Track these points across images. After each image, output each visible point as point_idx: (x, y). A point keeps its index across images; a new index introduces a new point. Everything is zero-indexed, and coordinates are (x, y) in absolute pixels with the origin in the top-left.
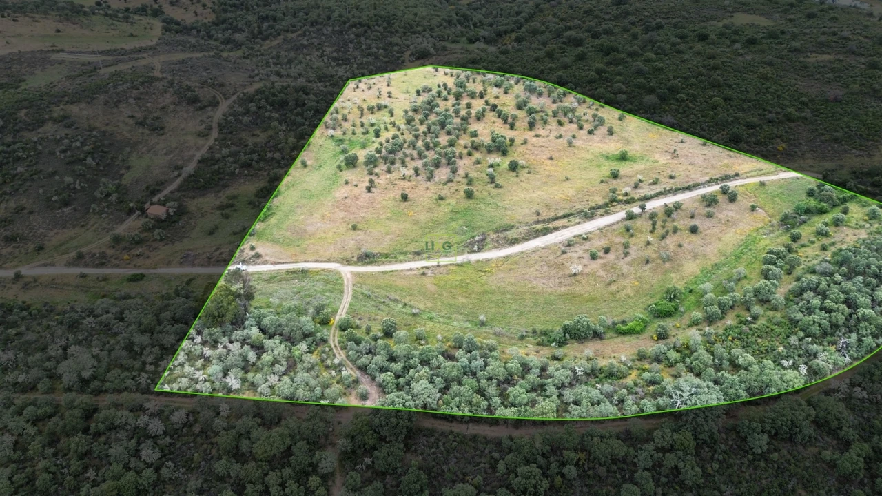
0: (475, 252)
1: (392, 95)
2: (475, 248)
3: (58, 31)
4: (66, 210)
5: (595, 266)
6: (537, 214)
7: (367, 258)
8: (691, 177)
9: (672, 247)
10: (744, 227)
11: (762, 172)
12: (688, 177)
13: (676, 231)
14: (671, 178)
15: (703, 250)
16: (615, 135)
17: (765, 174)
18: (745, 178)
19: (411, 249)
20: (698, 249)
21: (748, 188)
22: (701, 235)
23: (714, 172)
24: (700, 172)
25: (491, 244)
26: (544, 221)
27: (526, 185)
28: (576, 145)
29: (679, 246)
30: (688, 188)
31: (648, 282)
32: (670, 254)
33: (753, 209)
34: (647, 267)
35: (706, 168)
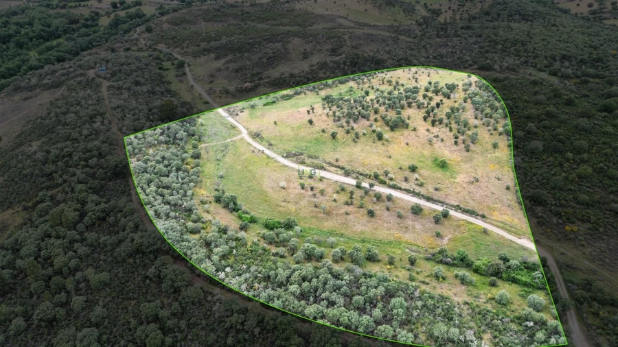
0: (283, 156)
2: (285, 155)
3: (366, 10)
4: (235, 74)
5: (297, 191)
6: (337, 160)
7: (256, 136)
8: (449, 197)
9: (342, 211)
10: (408, 237)
11: (510, 228)
12: (446, 196)
13: (361, 207)
14: (436, 189)
15: (355, 225)
16: (470, 153)
17: (509, 231)
18: (485, 222)
19: (272, 142)
20: (354, 222)
21: (470, 226)
22: (373, 219)
23: (472, 205)
24: (462, 199)
25: (294, 159)
26: (331, 164)
27: (368, 148)
28: (435, 145)
29: (347, 214)
30: (429, 199)
31: (298, 214)
32: (334, 212)
33: (438, 235)
34: (312, 208)
35: (473, 200)
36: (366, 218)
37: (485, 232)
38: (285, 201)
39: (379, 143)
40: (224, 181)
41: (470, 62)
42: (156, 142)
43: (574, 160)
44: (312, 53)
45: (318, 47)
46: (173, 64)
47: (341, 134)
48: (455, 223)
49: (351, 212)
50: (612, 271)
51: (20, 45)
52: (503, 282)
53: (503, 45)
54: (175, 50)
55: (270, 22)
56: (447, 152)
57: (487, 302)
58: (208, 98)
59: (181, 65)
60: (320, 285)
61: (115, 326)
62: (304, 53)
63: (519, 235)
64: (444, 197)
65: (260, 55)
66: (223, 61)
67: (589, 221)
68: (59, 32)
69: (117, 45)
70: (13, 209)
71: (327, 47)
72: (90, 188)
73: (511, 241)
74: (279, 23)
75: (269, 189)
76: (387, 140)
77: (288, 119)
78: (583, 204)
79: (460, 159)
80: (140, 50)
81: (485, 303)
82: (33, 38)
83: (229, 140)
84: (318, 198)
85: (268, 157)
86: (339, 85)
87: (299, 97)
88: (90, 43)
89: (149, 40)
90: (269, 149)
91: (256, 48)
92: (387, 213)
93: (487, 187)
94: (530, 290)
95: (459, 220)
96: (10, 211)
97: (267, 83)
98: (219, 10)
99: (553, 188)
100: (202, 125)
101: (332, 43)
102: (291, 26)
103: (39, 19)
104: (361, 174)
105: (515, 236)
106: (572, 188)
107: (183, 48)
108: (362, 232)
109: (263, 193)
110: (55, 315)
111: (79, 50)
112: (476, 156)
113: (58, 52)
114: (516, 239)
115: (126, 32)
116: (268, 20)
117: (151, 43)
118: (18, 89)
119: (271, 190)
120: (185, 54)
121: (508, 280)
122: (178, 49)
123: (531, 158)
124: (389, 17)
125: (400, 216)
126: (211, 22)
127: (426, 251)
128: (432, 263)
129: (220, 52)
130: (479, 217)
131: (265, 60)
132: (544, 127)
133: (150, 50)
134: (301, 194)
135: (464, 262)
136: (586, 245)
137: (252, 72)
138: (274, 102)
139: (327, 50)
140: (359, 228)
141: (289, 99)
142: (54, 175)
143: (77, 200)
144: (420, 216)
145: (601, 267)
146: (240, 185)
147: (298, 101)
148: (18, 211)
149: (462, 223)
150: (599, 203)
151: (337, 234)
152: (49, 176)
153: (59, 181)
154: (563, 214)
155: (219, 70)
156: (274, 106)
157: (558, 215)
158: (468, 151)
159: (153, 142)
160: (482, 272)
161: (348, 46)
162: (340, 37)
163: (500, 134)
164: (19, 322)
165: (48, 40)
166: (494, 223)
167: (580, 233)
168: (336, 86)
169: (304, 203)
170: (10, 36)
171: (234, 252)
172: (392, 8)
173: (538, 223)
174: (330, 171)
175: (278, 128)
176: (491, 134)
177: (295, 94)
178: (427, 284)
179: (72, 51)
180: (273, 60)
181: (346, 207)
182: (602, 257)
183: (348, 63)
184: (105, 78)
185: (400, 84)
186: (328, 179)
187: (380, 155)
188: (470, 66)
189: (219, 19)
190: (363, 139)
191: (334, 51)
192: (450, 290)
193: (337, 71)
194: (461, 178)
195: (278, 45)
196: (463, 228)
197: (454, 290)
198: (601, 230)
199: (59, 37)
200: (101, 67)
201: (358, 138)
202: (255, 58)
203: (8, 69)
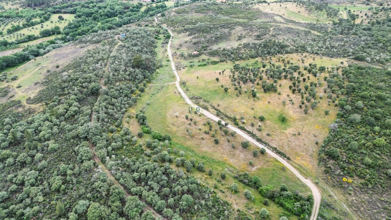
0: (189, 98)
1: (304, 62)
2: (191, 97)
3: (299, 12)
4: (193, 45)
5: (183, 120)
6: (218, 106)
7: (183, 84)
8: (274, 141)
9: (201, 137)
10: (232, 161)
11: (303, 170)
12: (272, 140)
13: (213, 136)
14: (268, 135)
15: (204, 147)
16: (307, 115)
17: (301, 172)
18: (288, 162)
19: (189, 89)
20: (204, 145)
21: (276, 163)
22: (216, 146)
23: (286, 150)
24: (281, 144)
25: (194, 101)
26: (214, 108)
27: (243, 101)
28: (287, 106)
29: (203, 139)
30: (259, 140)
31: (176, 134)
32: (196, 137)
33: (251, 164)
34: (185, 132)
35: (289, 146)
36: (213, 144)
37: (284, 169)
38: (173, 124)
39: (252, 99)
40: (149, 107)
41: (350, 54)
42: (124, 79)
43: (379, 133)
44: (245, 37)
45: (250, 33)
46: (164, 36)
47: (231, 90)
48: (267, 159)
49: (206, 138)
50: (361, 217)
51: (95, 19)
52: (274, 204)
53: (384, 44)
54: (170, 28)
55: (232, 16)
56: (292, 112)
57: (254, 214)
58: (171, 58)
59: (169, 37)
60: (152, 176)
61: (48, 173)
62: (239, 37)
63: (306, 176)
64: (270, 141)
65: (212, 35)
66: (191, 37)
67: (364, 178)
68: (117, 13)
69: (142, 23)
70: (42, 103)
71: (256, 34)
72: (77, 99)
73: (298, 179)
74: (237, 16)
75: (169, 116)
76: (258, 98)
77: (206, 76)
78: (366, 165)
79: (298, 117)
80: (153, 26)
81: (252, 214)
82: (102, 15)
83: (167, 84)
84: (192, 126)
85: (181, 97)
86: (250, 59)
87: (222, 63)
88: (129, 20)
89: (160, 21)
90: (185, 92)
91: (213, 31)
92: (227, 143)
93: (303, 140)
94: (289, 214)
95: (271, 157)
96: (40, 104)
97: (208, 53)
98: (206, 6)
99: (349, 150)
100: (158, 73)
101: (260, 32)
102: (243, 18)
103: (110, 5)
104: (227, 117)
105: (303, 176)
106: (365, 152)
107: (175, 27)
108: (205, 152)
109: (165, 118)
110: (26, 160)
111: (122, 23)
112: (310, 118)
113: (111, 24)
114: (303, 178)
115: (151, 16)
116: (232, 14)
117: (160, 23)
118: (81, 42)
119: (170, 117)
120: (173, 31)
121: (278, 203)
122: (172, 28)
123: (348, 126)
124: (314, 18)
125: (233, 147)
126: (199, 13)
127: (237, 172)
128: (236, 181)
129: (192, 31)
130: (285, 158)
131: (214, 39)
132: (371, 106)
133: (158, 27)
134: (184, 122)
135: (255, 185)
136: (353, 194)
137: (203, 45)
138: (205, 65)
139: (255, 36)
140: (205, 149)
141: (215, 64)
142: (66, 88)
143: (69, 104)
144: (246, 150)
145: (354, 212)
146: (155, 111)
147: (219, 66)
148: (43, 105)
149: (272, 159)
150: (380, 166)
151: (190, 150)
152: (63, 89)
153: (66, 93)
154: (346, 169)
155: (186, 42)
156: (205, 67)
157: (343, 169)
158: (306, 113)
159: (121, 79)
160: (263, 194)
161: (269, 35)
162: (267, 28)
163: (336, 105)
164: (11, 160)
165: (110, 17)
166: (294, 164)
167: (353, 185)
168: (248, 60)
169: (182, 128)
170: (92, 13)
171: (125, 147)
172: (320, 12)
173: (325, 171)
174: (209, 111)
175: (198, 81)
176: (329, 105)
177: (220, 61)
178: (223, 192)
179: (118, 24)
180: (218, 39)
181: (205, 135)
182: (359, 206)
183: (262, 46)
184: (121, 40)
185: (290, 62)
186: (205, 116)
187: (248, 107)
188: (349, 56)
189: (204, 12)
190: (243, 95)
191: (258, 37)
192: (235, 200)
193: (253, 50)
194: (290, 131)
195: (227, 30)
196: (270, 163)
197: (238, 201)
198: (370, 186)
199: (116, 16)
200: (123, 34)
201: (240, 94)
202: (208, 37)
203: (83, 31)
